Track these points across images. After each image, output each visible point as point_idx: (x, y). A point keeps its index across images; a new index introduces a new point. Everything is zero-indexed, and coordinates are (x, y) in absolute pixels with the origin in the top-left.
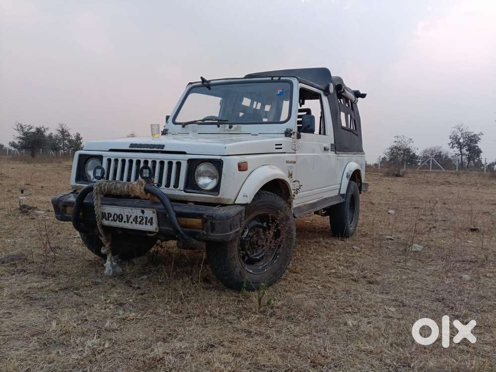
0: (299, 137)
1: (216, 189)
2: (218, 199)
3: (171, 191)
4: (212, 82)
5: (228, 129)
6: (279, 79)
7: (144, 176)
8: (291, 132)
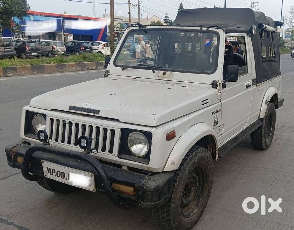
0: (224, 86)
1: (147, 157)
2: (148, 168)
3: (106, 155)
4: (148, 27)
5: (162, 75)
6: (207, 30)
7: (82, 144)
8: (217, 84)
